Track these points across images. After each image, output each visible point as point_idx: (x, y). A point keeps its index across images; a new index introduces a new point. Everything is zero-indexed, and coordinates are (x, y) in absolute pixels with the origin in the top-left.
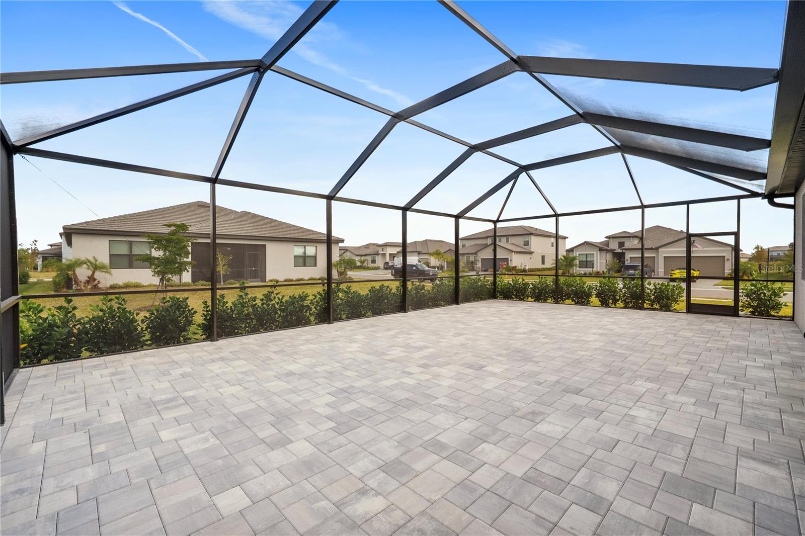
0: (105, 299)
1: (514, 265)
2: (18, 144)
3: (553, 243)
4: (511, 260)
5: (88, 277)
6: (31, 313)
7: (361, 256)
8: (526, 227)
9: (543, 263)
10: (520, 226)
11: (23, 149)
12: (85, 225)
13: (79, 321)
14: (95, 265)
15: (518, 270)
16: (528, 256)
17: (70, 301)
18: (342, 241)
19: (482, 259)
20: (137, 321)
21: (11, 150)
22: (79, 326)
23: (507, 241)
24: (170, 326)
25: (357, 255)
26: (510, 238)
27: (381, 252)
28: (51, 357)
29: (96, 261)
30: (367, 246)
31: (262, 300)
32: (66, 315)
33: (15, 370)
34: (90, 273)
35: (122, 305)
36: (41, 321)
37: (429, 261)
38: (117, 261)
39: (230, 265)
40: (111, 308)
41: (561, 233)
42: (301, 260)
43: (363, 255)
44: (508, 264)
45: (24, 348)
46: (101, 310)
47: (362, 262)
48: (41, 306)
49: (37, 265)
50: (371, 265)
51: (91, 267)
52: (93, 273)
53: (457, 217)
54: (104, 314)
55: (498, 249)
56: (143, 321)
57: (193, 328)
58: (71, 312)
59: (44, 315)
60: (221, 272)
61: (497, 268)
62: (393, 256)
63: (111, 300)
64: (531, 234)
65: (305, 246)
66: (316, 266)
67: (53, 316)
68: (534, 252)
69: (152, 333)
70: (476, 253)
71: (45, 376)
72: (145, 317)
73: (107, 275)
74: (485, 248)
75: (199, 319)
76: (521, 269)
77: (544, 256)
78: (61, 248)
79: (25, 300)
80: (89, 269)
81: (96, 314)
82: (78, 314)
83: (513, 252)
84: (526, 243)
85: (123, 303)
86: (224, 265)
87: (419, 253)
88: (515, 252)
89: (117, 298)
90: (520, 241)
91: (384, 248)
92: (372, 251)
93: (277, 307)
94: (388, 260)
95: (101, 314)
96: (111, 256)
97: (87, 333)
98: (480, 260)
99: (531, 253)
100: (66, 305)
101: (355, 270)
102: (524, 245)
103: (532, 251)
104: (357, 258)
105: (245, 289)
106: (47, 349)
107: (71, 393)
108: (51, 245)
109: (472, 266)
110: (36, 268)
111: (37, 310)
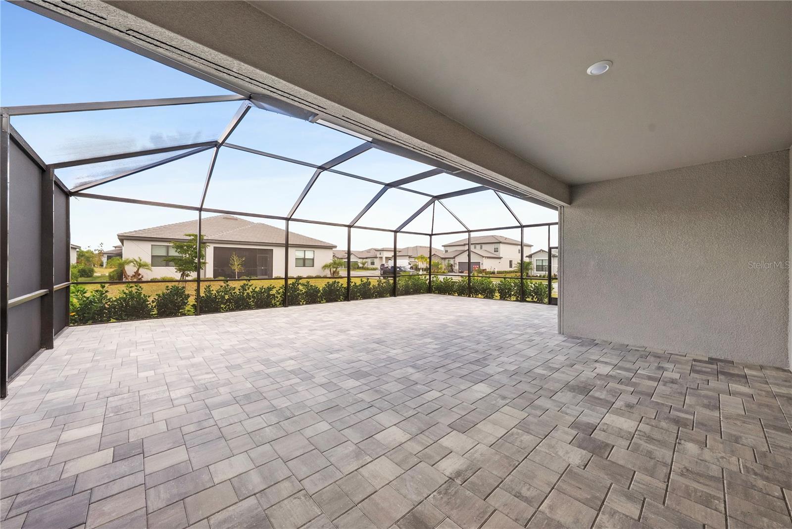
0: (127, 286)
1: (484, 268)
2: (73, 191)
3: (519, 250)
4: (482, 264)
5: (135, 273)
6: (79, 294)
7: (363, 258)
8: (497, 236)
9: (511, 266)
10: (492, 236)
11: (76, 194)
12: (134, 233)
13: (109, 299)
14: (140, 264)
15: (488, 272)
16: (498, 261)
17: (103, 287)
18: (335, 247)
19: (459, 263)
20: (148, 301)
21: (68, 194)
22: (109, 303)
23: (481, 248)
24: (170, 305)
25: (360, 258)
26: (483, 245)
27: (378, 256)
28: (90, 322)
29: (141, 260)
30: (369, 251)
31: (239, 290)
32: (101, 296)
33: (66, 328)
34: (136, 269)
35: (139, 290)
36: (85, 299)
37: (417, 264)
38: (157, 261)
39: (243, 264)
40: (131, 292)
41: (525, 241)
42: (302, 262)
43: (364, 258)
44: (480, 267)
45: (74, 316)
46: (125, 293)
47: (364, 264)
48: (85, 290)
49: (103, 263)
50: (371, 266)
51: (136, 265)
52: (138, 269)
53: (396, 232)
54: (127, 296)
55: (472, 255)
56: (153, 302)
57: (188, 308)
58: (104, 293)
59: (87, 295)
60: (236, 270)
61: (471, 270)
62: (388, 259)
63: (131, 287)
64: (500, 242)
65: (305, 251)
66: (313, 266)
67: (94, 296)
68: (502, 258)
69: (158, 310)
70: (454, 258)
71: (83, 330)
72: (154, 299)
73: (148, 271)
74: (462, 253)
75: (192, 301)
76: (491, 272)
77: (512, 261)
78: (122, 249)
79: (75, 285)
80: (135, 266)
81: (121, 296)
82: (109, 296)
83: (483, 257)
84: (496, 250)
85: (140, 289)
86: (238, 265)
87: (410, 257)
88: (485, 257)
89: (136, 286)
90: (491, 248)
91: (381, 252)
92: (373, 255)
93: (251, 294)
94: (384, 262)
95: (125, 296)
96: (153, 257)
97: (115, 308)
98: (458, 264)
99: (500, 258)
100: (101, 289)
101: (357, 270)
102: (495, 252)
103: (501, 256)
104: (360, 261)
105: (227, 282)
106: (88, 316)
107: (93, 338)
108: (115, 247)
109: (452, 268)
110: (102, 265)
111: (82, 292)
